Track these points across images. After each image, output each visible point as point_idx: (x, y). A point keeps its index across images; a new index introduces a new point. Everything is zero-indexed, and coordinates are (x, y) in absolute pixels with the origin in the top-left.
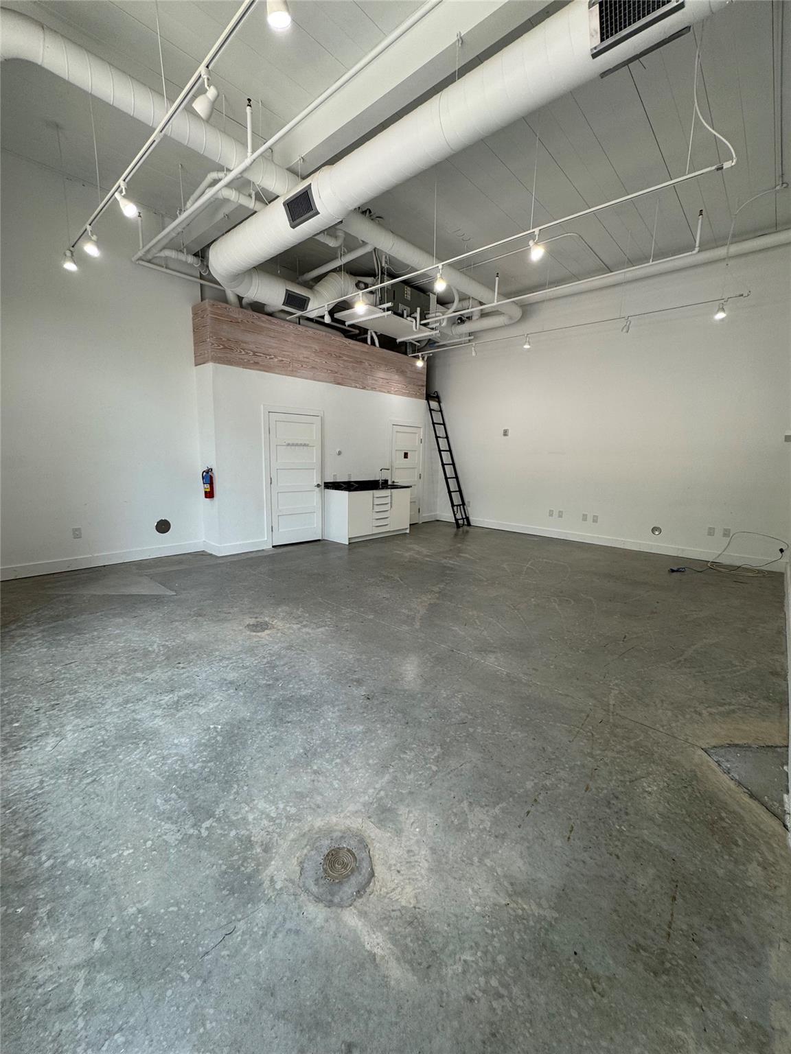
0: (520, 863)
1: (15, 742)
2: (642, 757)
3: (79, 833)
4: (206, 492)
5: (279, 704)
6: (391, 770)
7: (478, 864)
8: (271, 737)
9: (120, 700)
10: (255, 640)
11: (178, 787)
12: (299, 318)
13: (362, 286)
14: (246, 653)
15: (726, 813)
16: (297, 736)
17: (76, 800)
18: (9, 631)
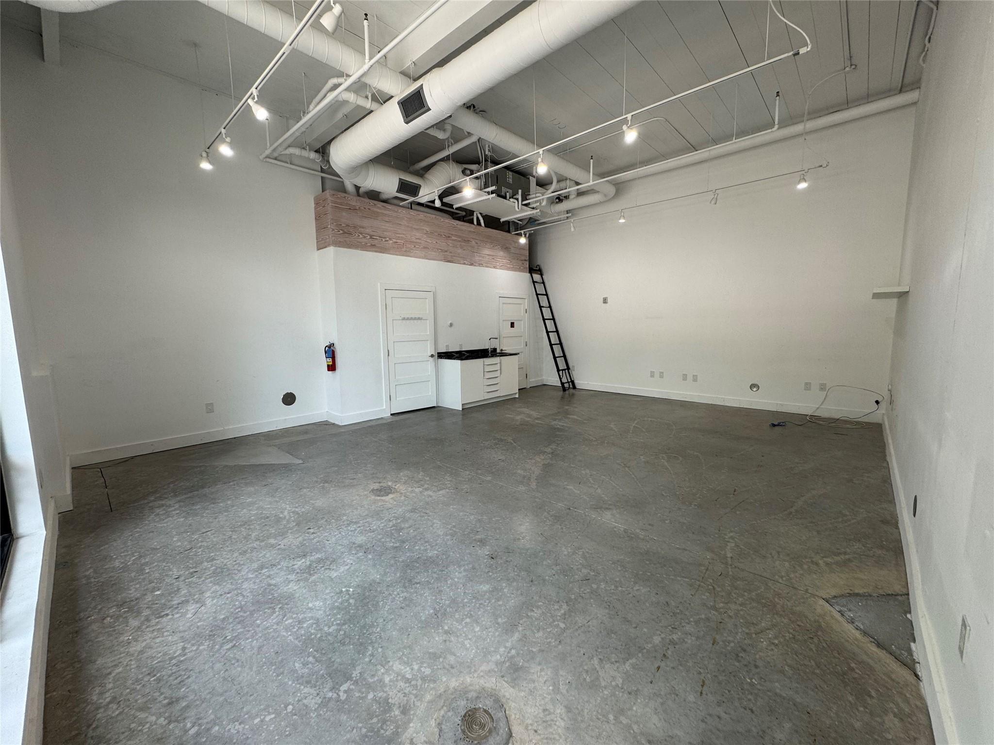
0: (655, 719)
1: (157, 610)
2: (765, 609)
3: (221, 699)
4: (328, 366)
5: (408, 565)
6: (520, 629)
7: (614, 721)
8: (401, 599)
9: (255, 565)
10: (380, 504)
11: (315, 651)
12: (411, 203)
13: (468, 172)
14: (372, 517)
15: (856, 664)
16: (426, 597)
17: (218, 666)
18: (149, 503)
